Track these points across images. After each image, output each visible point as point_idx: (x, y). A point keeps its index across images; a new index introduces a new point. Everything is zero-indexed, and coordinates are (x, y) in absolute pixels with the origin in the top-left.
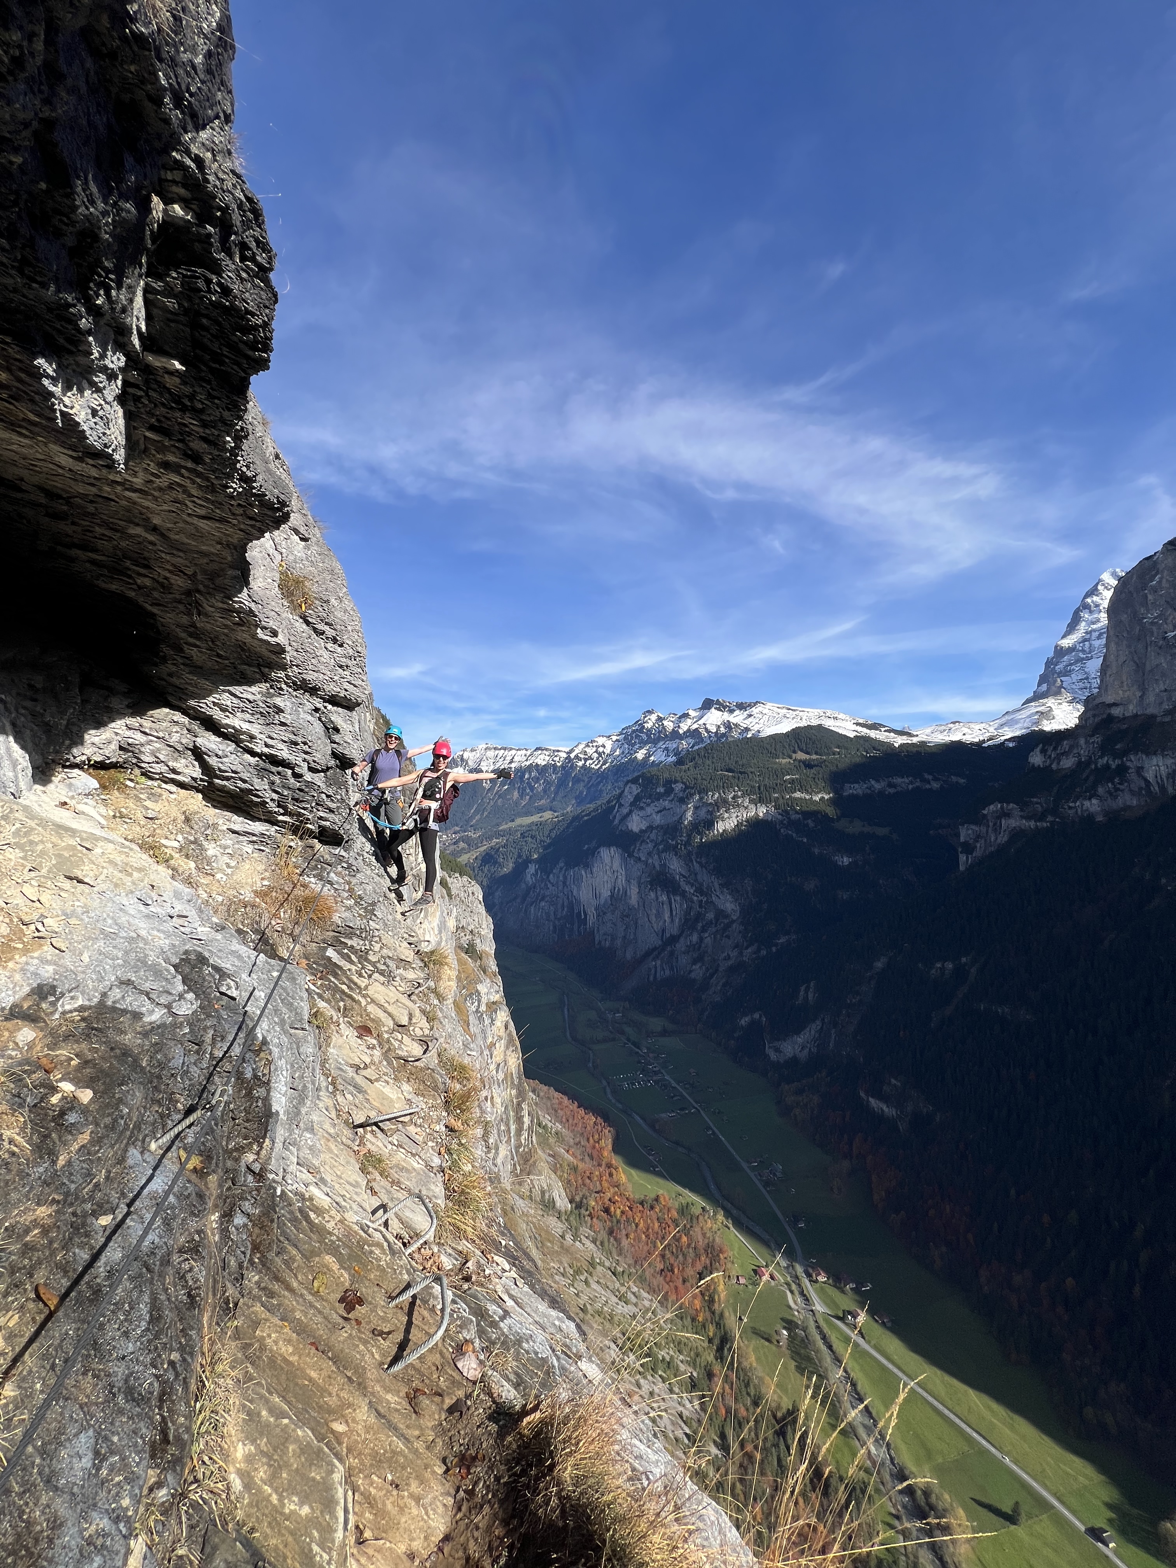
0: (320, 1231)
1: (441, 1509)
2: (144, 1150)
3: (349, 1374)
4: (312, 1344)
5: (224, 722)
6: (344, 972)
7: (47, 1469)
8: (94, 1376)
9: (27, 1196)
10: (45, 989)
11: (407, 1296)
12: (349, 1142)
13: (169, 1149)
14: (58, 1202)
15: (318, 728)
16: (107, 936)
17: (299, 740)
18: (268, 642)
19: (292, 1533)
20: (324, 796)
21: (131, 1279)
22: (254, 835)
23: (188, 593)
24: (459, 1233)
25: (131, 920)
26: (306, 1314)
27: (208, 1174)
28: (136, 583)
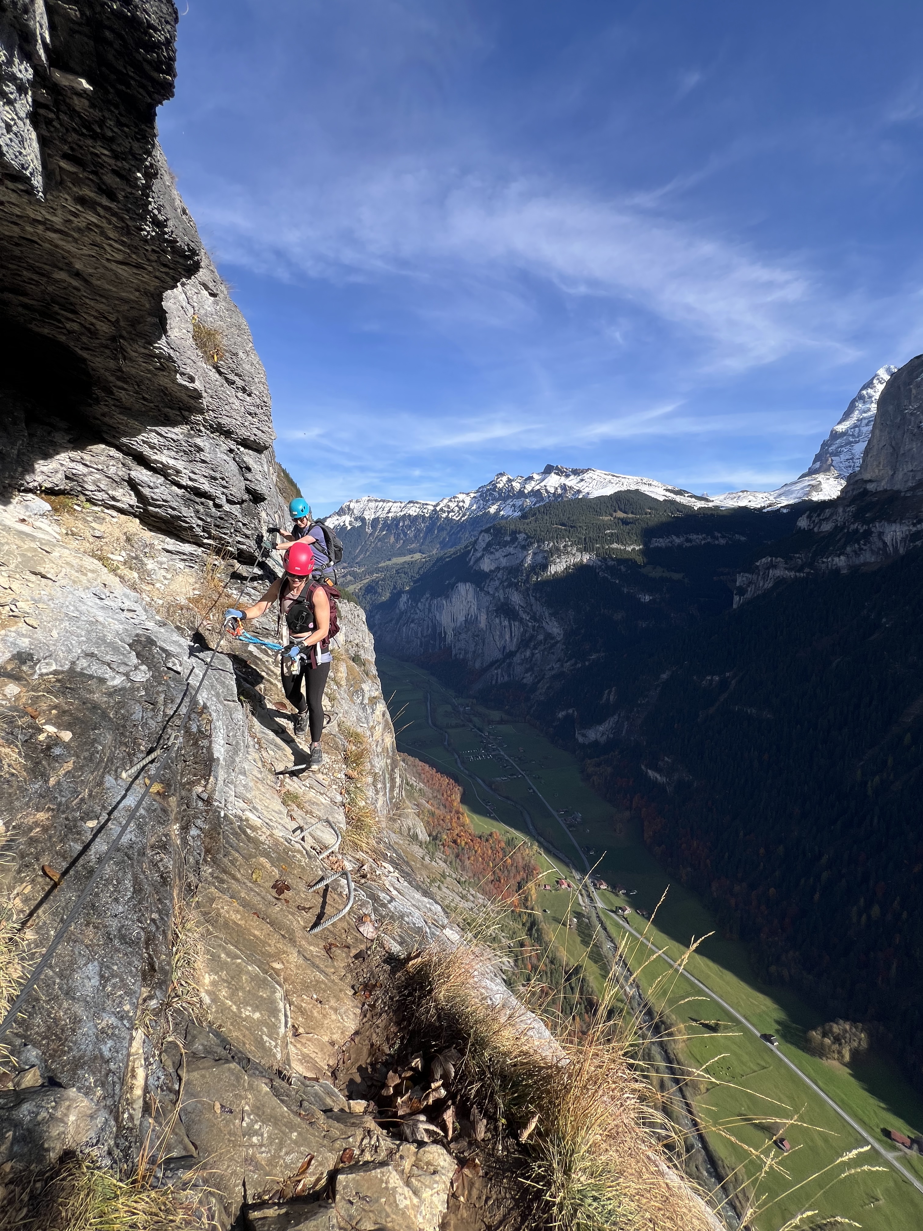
0: (255, 842)
1: (352, 1016)
2: (117, 777)
3: (283, 933)
4: (254, 913)
5: (154, 457)
6: (263, 663)
7: (65, 986)
8: (95, 927)
9: (27, 804)
10: (24, 655)
11: (322, 885)
12: (273, 784)
13: (136, 777)
14: (53, 810)
15: (233, 466)
16: (71, 619)
17: (218, 475)
18: (186, 388)
19: (247, 1029)
20: (241, 524)
21: (116, 864)
22: (184, 554)
23: (113, 339)
24: (356, 847)
25: (89, 609)
26: (248, 895)
27: (169, 796)
28: (65, 328)
